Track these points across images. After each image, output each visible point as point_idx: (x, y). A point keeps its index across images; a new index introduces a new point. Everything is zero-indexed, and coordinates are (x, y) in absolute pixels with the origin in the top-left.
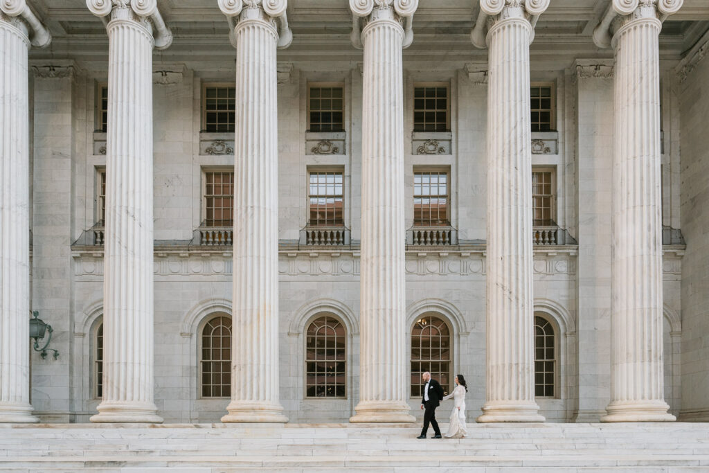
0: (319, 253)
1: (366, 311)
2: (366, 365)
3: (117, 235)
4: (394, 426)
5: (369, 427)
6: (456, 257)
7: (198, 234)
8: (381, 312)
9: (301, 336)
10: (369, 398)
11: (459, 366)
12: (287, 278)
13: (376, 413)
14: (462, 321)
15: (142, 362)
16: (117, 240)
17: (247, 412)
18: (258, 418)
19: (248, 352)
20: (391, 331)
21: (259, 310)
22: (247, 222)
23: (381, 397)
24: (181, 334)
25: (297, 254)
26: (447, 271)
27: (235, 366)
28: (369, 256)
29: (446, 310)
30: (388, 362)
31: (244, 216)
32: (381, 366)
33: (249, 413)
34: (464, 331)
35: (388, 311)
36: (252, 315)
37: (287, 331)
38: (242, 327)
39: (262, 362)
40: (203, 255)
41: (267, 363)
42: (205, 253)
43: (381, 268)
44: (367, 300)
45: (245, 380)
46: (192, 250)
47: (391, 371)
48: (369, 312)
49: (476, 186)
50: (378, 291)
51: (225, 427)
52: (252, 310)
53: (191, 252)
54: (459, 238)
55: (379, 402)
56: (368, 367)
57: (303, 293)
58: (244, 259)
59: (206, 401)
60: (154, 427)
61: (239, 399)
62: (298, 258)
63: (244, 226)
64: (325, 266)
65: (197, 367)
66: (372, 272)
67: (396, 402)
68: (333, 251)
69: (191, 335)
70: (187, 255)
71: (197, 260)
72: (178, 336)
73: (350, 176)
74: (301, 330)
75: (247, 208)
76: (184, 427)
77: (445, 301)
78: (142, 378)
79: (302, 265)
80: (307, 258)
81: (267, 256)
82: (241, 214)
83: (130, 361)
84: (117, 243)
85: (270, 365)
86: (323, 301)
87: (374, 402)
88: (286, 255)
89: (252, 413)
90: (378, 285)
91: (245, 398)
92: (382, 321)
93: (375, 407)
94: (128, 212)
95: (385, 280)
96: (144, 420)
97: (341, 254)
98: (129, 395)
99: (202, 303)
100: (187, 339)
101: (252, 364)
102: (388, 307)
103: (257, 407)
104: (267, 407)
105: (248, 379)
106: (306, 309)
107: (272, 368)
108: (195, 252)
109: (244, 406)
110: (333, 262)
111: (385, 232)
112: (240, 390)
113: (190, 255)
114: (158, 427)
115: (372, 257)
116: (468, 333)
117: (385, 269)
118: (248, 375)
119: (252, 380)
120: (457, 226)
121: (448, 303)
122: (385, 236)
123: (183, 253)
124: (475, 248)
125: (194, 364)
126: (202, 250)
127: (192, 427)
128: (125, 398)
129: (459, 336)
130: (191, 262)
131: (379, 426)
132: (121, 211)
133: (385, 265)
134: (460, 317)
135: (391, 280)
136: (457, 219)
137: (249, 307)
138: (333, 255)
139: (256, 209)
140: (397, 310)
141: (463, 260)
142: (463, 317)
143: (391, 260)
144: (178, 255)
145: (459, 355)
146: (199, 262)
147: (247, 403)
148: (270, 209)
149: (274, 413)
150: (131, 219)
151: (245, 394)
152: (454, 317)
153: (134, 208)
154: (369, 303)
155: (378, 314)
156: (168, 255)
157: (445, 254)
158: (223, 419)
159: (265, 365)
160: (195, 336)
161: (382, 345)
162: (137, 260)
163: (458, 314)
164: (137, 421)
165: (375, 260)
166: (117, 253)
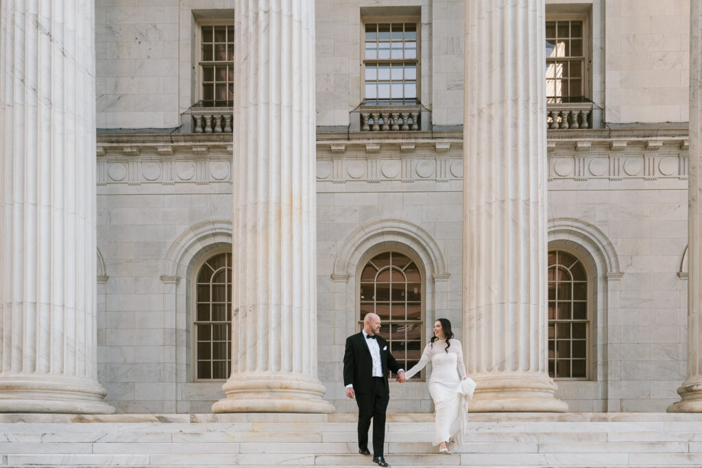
0: (382, 145)
1: (478, 207)
2: (478, 307)
3: (18, 66)
4: (538, 419)
5: (490, 420)
6: (602, 150)
7: (188, 119)
8: (509, 206)
9: (352, 280)
10: (484, 368)
11: (605, 328)
12: (330, 187)
13: (501, 395)
14: (611, 254)
15: (70, 303)
16: (18, 75)
17: (258, 392)
18: (278, 403)
19: (260, 281)
20: (528, 243)
21: (279, 203)
22: (257, 41)
23: (509, 365)
24: (162, 278)
25: (347, 146)
26: (587, 175)
27: (237, 310)
28: (484, 105)
29: (585, 238)
30: (522, 299)
31: (251, 29)
32: (509, 307)
33: (260, 395)
34: (614, 271)
35: (521, 205)
36: (267, 213)
37: (330, 273)
38: (249, 236)
39: (285, 302)
40: (194, 149)
41: (296, 304)
42: (199, 147)
43: (509, 121)
44: (479, 188)
45: (255, 335)
46: (177, 141)
47: (528, 315)
48: (483, 210)
49: (634, 36)
50: (503, 166)
51: (215, 421)
52: (267, 203)
53: (175, 144)
54: (607, 120)
55: (504, 374)
56: (483, 310)
57: (356, 211)
58: (252, 109)
59: (203, 384)
60: (81, 420)
61: (244, 370)
62: (348, 154)
63: (252, 48)
64: (391, 167)
65: (187, 331)
66: (490, 132)
67: (537, 374)
68: (404, 141)
69: (178, 280)
70: (170, 150)
71: (187, 159)
72: (157, 282)
73: (430, 24)
74: (353, 271)
75: (257, 14)
76: (139, 421)
77: (583, 223)
78: (70, 333)
79: (353, 167)
80: (362, 154)
81: (296, 107)
82: (247, 28)
83: (43, 299)
84: (17, 82)
85: (301, 308)
86: (387, 224)
87: (495, 373)
88: (328, 149)
89: (267, 395)
90: (503, 156)
91: (254, 369)
92: (510, 223)
93: (499, 383)
94: (37, 25)
95: (515, 146)
96: (69, 409)
97: (417, 145)
98: (41, 363)
99: (193, 228)
100: (171, 287)
101: (267, 304)
102: (522, 197)
103: (277, 383)
104: (295, 383)
105: (260, 333)
106: (361, 236)
107: (305, 313)
108: (182, 144)
109: (252, 382)
110: (404, 161)
111: (515, 54)
112: (245, 353)
113: (175, 150)
114: (88, 421)
115: (490, 105)
116: (621, 274)
117: (515, 125)
118: (261, 324)
119: (267, 334)
120: (603, 102)
121: (589, 225)
122: (515, 64)
123: (165, 147)
124: (635, 133)
125: (183, 326)
126: (192, 141)
127: (152, 421)
128: (34, 369)
129: (605, 279)
130: (177, 164)
131: (510, 419)
132: (24, 22)
133: (516, 118)
134: (608, 248)
135: (527, 145)
136: (604, 91)
137: (261, 199)
138: (403, 147)
139: (274, 16)
140: (537, 203)
141: (612, 154)
142: (613, 248)
143: (527, 108)
144: (154, 150)
145: (606, 310)
146: (190, 163)
147: (258, 376)
148: (300, 22)
149: (307, 396)
150: (44, 39)
151: (255, 361)
152: (598, 250)
153: (50, 19)
154: (484, 189)
155: (503, 210)
156: (141, 150)
157: (585, 145)
158: (215, 406)
159: (291, 306)
160: (183, 282)
161: (511, 268)
162: (57, 117)
163: (605, 243)
164: (52, 409)
165: (496, 111)
166: (18, 99)
